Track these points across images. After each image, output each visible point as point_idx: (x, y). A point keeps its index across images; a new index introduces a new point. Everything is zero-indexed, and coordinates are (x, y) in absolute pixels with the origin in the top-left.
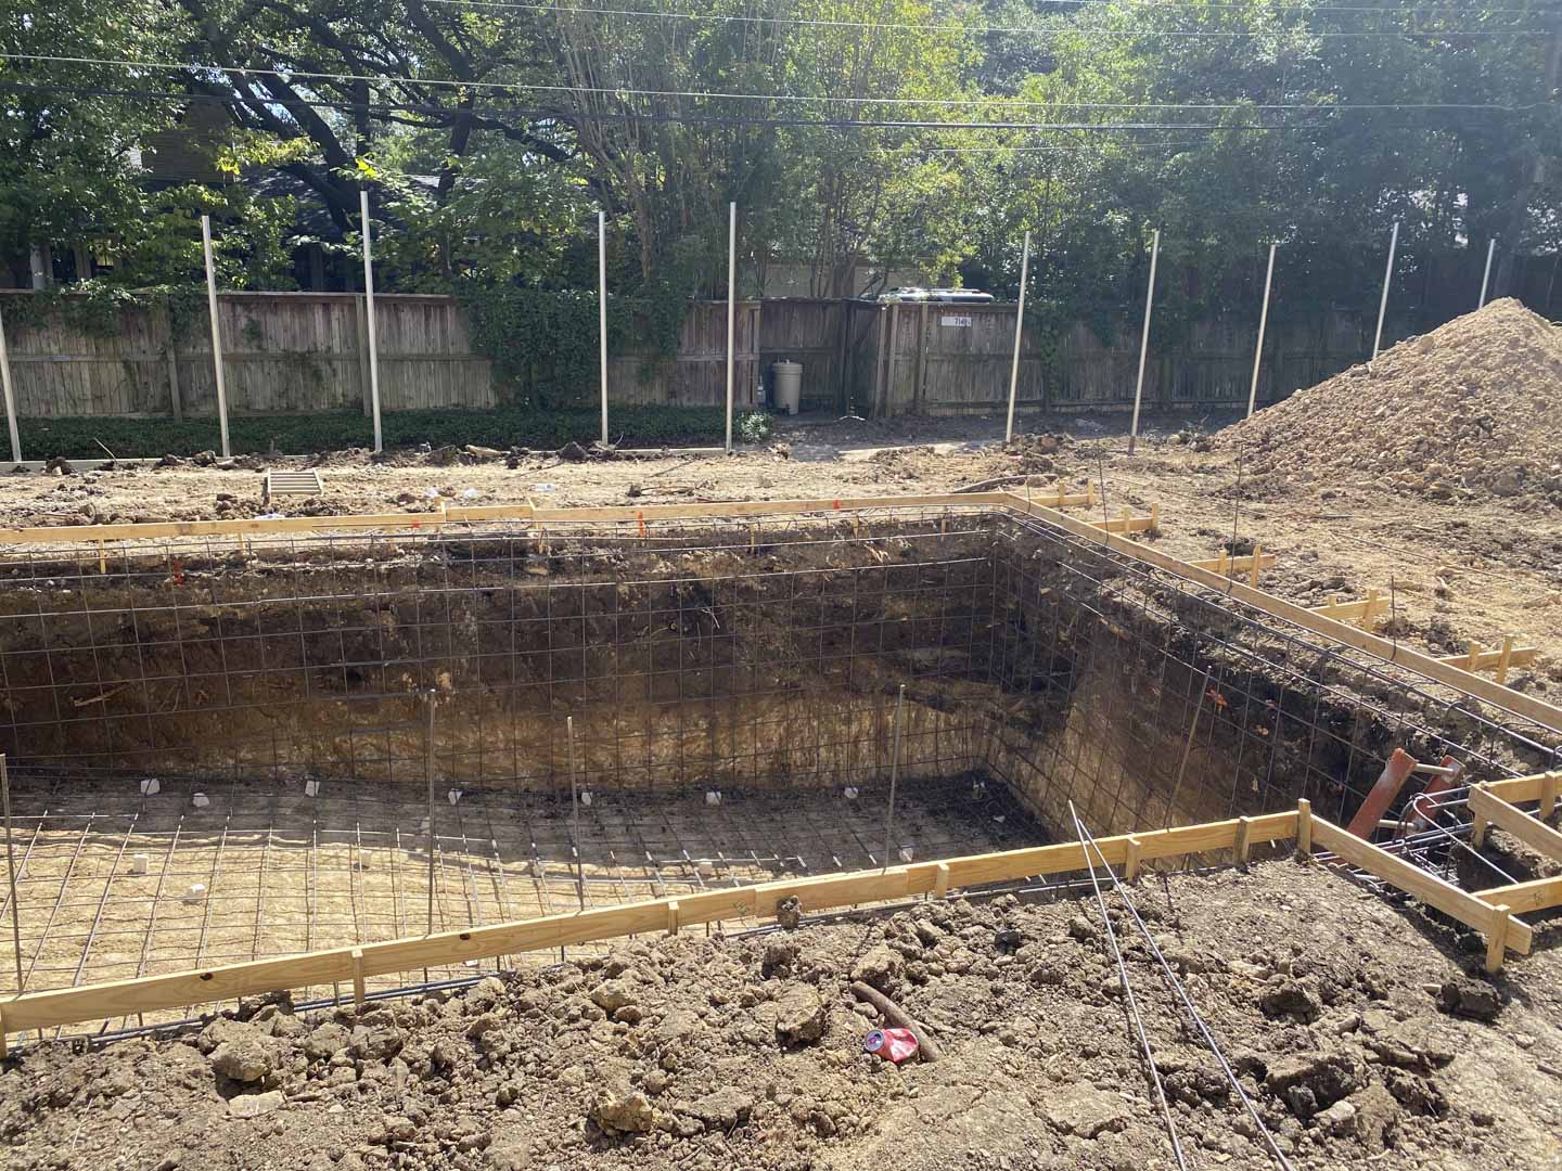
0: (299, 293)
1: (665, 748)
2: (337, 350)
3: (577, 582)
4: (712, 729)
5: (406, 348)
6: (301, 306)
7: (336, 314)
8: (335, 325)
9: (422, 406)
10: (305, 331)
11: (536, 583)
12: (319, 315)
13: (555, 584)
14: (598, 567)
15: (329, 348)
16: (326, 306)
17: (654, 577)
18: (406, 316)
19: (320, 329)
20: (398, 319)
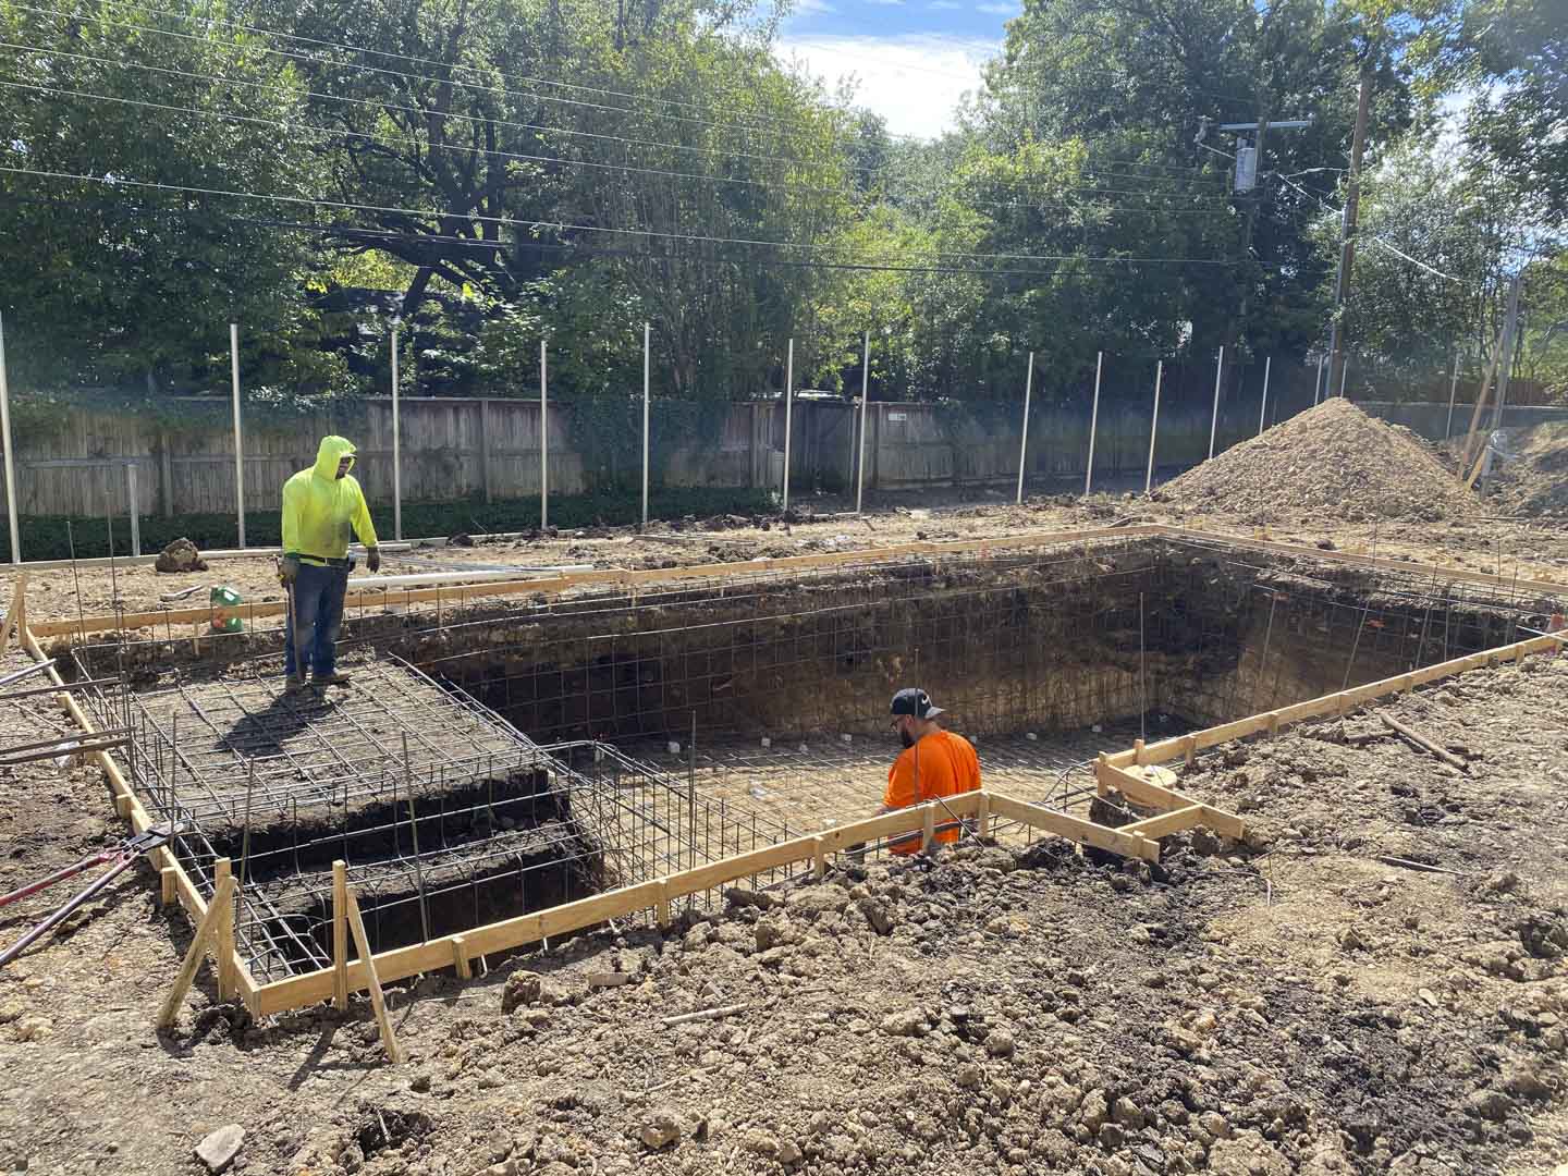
0: (433, 398)
1: (1001, 706)
2: (463, 447)
3: (962, 591)
4: (1024, 692)
5: (516, 444)
6: (436, 409)
7: (463, 416)
8: (462, 425)
9: (530, 494)
10: (438, 431)
11: (940, 594)
12: (451, 418)
13: (951, 593)
14: (970, 581)
15: (458, 445)
16: (456, 410)
17: (998, 586)
18: (517, 416)
19: (451, 429)
20: (511, 421)
